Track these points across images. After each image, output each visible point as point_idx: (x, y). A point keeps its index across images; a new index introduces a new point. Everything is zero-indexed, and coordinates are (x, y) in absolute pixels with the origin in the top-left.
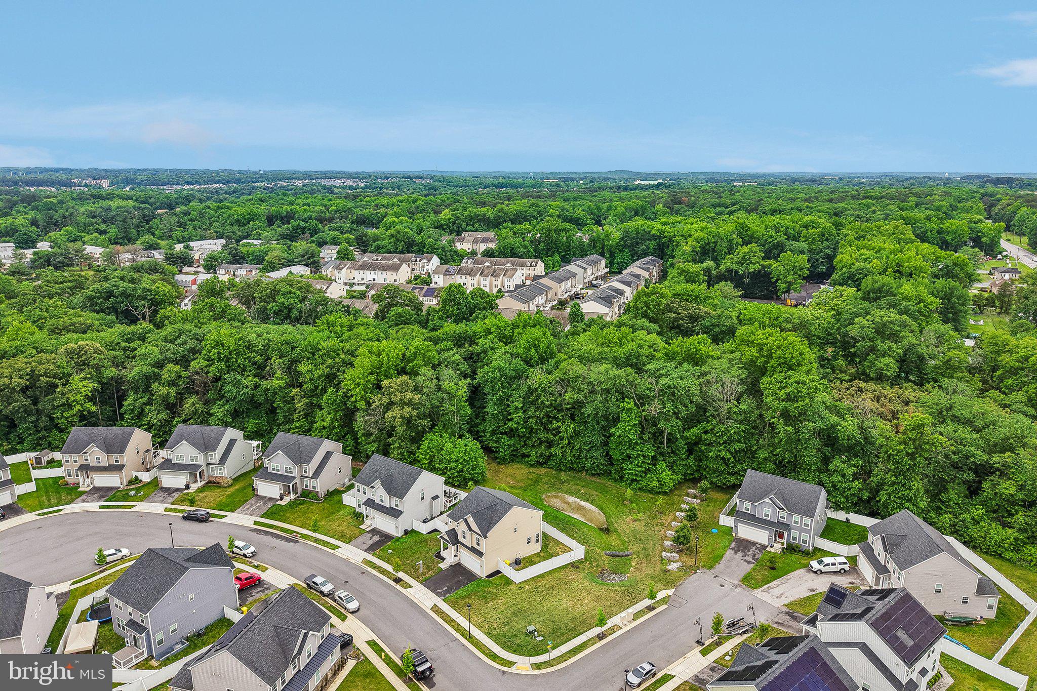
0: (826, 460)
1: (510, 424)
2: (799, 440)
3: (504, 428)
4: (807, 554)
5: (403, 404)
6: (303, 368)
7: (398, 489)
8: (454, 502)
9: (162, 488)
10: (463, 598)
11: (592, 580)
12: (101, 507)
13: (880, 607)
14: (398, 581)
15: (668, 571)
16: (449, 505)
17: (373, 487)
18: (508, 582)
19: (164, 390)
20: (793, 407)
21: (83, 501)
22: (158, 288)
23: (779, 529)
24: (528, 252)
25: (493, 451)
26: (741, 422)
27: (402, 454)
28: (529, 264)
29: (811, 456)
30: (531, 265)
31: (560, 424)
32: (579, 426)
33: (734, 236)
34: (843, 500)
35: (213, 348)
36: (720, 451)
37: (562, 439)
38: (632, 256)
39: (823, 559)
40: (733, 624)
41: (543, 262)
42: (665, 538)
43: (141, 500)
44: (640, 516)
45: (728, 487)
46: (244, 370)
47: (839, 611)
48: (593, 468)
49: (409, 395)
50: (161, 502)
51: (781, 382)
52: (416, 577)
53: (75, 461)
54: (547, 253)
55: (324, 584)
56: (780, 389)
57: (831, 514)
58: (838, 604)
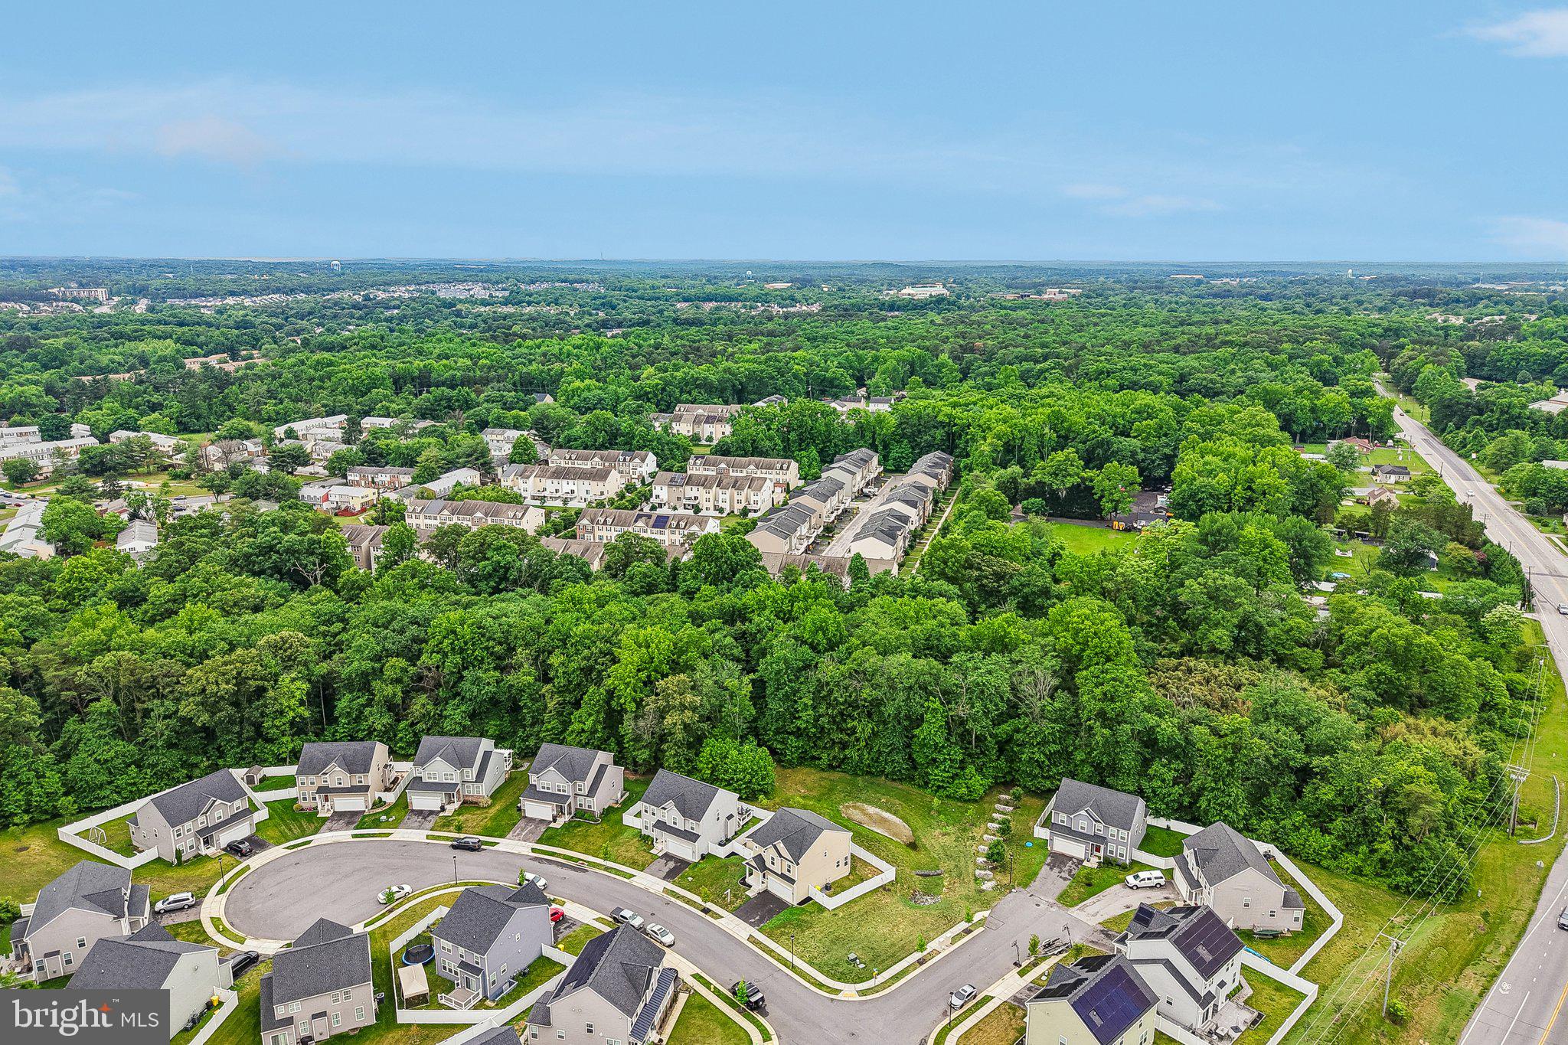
0: (1146, 763)
1: (799, 723)
2: (1117, 742)
3: (791, 728)
4: (1123, 868)
5: (683, 707)
6: (555, 660)
7: (694, 810)
8: (747, 820)
9: (412, 811)
10: (779, 927)
11: (906, 904)
12: (355, 836)
13: (1183, 925)
14: (706, 911)
15: (983, 891)
16: (742, 823)
17: (664, 809)
18: (821, 909)
19: (389, 690)
20: (1111, 708)
21: (331, 830)
22: (328, 538)
23: (1096, 842)
24: (776, 445)
25: (777, 753)
26: (1055, 721)
27: (678, 762)
28: (779, 466)
29: (1129, 760)
30: (782, 468)
31: (855, 723)
32: (878, 726)
33: (1047, 430)
34: (1163, 806)
35: (445, 637)
36: (1033, 753)
37: (858, 740)
38: (913, 448)
39: (1140, 874)
40: (1049, 945)
41: (797, 461)
42: (977, 854)
43: (396, 825)
44: (950, 829)
45: (1043, 792)
46: (482, 662)
47: (1147, 930)
48: (893, 773)
49: (689, 697)
50: (419, 828)
51: (1098, 677)
52: (725, 907)
53: (313, 783)
54: (800, 445)
55: (633, 917)
56: (1097, 685)
57: (1151, 821)
58: (1146, 923)
